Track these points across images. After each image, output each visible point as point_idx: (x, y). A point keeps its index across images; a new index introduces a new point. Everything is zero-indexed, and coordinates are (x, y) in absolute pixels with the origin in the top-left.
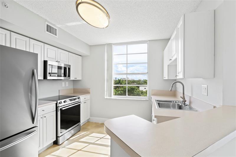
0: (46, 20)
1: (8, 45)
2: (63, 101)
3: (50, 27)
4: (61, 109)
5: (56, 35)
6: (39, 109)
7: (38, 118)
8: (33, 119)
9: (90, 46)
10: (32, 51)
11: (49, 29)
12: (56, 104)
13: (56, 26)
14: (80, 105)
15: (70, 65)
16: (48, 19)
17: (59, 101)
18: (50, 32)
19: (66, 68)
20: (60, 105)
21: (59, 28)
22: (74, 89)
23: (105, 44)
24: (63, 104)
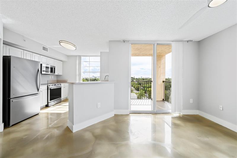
0: (42, 45)
1: (22, 57)
2: (51, 85)
3: (44, 47)
4: (50, 89)
5: (47, 51)
6: (40, 87)
7: (40, 90)
8: (38, 90)
9: (68, 56)
10: (33, 60)
11: (44, 49)
12: (48, 86)
13: (47, 47)
14: (61, 88)
15: (55, 67)
16: (43, 44)
17: (49, 85)
18: (44, 50)
19: (53, 68)
20: (50, 87)
21: (49, 48)
22: (57, 80)
23: (76, 56)
24: (51, 86)
